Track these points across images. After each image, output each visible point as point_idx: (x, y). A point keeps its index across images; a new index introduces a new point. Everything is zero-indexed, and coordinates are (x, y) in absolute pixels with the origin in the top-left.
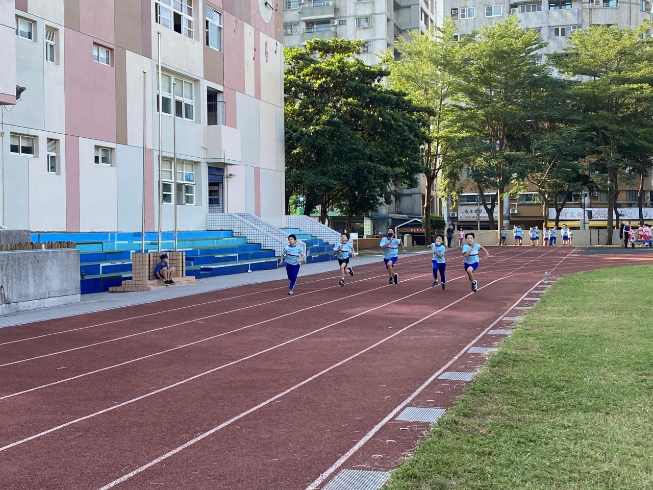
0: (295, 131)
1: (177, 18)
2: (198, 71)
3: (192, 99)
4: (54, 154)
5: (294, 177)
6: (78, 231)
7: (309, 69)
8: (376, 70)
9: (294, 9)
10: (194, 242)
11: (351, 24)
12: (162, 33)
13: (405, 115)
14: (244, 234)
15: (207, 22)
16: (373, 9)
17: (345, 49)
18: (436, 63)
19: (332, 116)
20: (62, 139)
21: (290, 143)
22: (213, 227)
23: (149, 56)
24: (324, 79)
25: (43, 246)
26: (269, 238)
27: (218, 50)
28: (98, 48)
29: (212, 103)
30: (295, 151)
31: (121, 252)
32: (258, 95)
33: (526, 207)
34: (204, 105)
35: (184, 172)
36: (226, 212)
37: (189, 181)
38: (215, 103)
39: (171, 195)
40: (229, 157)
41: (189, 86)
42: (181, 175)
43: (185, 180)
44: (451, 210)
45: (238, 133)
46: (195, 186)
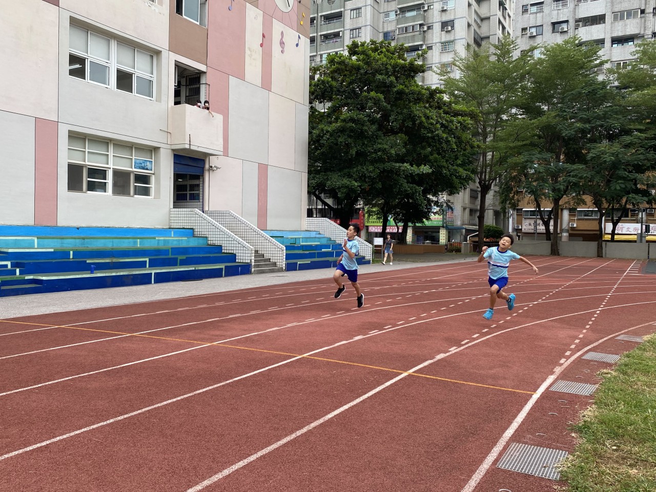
2: (159, 40)
3: (152, 74)
14: (205, 233)
22: (175, 224)
27: (197, 23)
32: (266, 84)
33: (584, 222)
34: (169, 81)
35: (134, 158)
36: (206, 208)
37: (144, 169)
38: (198, 86)
39: (105, 183)
40: (200, 144)
41: (148, 58)
42: (129, 161)
43: (135, 168)
44: (515, 223)
45: (219, 118)
46: (153, 176)
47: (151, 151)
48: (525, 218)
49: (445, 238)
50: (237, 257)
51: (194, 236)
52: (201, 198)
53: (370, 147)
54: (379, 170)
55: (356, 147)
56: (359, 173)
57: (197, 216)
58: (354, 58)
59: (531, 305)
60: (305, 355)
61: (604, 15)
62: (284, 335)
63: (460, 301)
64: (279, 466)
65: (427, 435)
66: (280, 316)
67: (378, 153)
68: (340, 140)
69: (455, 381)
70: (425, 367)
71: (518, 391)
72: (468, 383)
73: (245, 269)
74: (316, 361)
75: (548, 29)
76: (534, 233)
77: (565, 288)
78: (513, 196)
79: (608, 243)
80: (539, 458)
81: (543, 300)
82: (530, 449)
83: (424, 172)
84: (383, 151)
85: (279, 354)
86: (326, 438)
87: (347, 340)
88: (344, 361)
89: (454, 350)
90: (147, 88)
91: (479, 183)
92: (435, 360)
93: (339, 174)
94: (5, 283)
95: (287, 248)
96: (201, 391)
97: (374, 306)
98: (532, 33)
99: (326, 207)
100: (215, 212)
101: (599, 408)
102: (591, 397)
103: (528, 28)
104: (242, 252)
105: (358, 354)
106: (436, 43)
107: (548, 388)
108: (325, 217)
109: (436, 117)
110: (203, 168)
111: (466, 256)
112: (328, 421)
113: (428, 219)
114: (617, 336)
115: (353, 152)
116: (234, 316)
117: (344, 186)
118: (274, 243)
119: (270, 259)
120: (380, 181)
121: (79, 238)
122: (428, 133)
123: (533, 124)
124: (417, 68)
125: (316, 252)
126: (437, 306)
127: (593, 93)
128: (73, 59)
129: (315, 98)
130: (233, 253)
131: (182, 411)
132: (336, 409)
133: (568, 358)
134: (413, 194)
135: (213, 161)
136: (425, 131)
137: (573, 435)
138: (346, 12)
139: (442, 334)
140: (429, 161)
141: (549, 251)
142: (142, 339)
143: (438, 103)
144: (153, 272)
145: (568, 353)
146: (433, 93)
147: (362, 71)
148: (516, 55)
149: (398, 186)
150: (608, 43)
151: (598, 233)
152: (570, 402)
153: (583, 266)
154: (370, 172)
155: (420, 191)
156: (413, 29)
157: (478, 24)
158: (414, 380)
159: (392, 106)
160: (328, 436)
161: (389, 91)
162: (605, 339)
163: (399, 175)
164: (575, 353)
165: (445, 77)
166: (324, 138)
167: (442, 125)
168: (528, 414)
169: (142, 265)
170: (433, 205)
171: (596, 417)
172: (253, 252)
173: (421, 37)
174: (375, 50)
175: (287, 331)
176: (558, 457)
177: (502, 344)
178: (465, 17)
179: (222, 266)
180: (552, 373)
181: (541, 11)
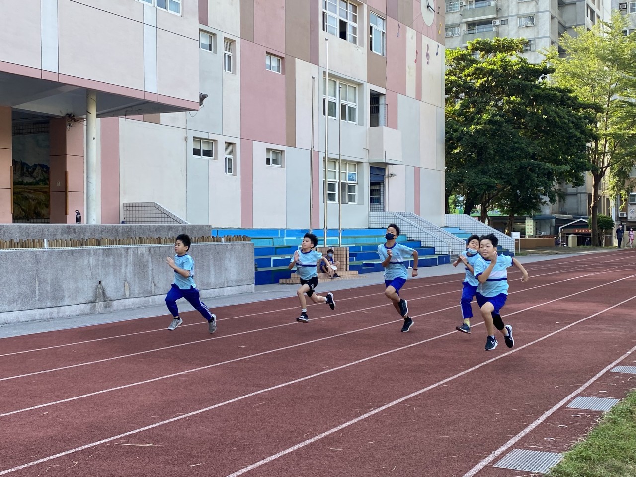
0: (456, 130)
1: (343, 25)
2: (361, 75)
3: (355, 102)
4: (230, 157)
5: (455, 176)
6: (251, 227)
7: (471, 69)
8: (540, 67)
9: (455, 11)
10: (357, 239)
11: (513, 23)
12: (329, 40)
13: (570, 112)
14: (404, 231)
15: (371, 28)
16: (537, 8)
17: (508, 47)
18: (604, 59)
19: (494, 115)
20: (238, 142)
21: (450, 143)
22: (374, 225)
23: (316, 62)
24: (486, 79)
25: (223, 239)
26: (429, 236)
27: (381, 54)
28: (271, 57)
29: (374, 105)
30: (456, 151)
31: (290, 247)
32: (419, 97)
34: (367, 108)
35: (347, 172)
36: (386, 210)
37: (352, 180)
38: (378, 105)
39: (334, 194)
40: (391, 157)
41: (353, 90)
42: (345, 175)
43: (348, 180)
46: (357, 186)
47: (355, 165)
48: (631, 204)
49: (532, 230)
50: (436, 250)
52: (382, 201)
54: (516, 167)
67: (516, 152)
73: (444, 260)
90: (354, 115)
104: (440, 245)
110: (384, 176)
118: (456, 238)
130: (432, 247)
135: (390, 170)
154: (508, 169)
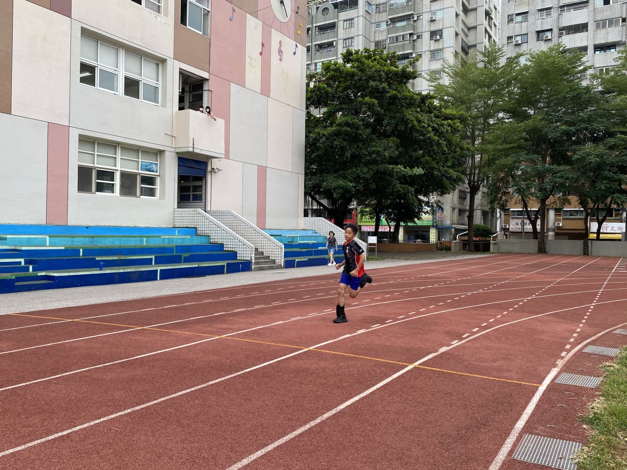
2: (165, 49)
3: (157, 81)
14: (208, 232)
22: (179, 223)
23: (66, 11)
26: (232, 237)
27: (200, 33)
33: (570, 221)
34: (174, 88)
35: (140, 160)
36: (208, 208)
37: (150, 171)
38: (201, 92)
39: (113, 184)
40: (203, 147)
41: (154, 66)
42: (135, 163)
43: (141, 170)
44: (503, 222)
45: (221, 122)
46: (158, 178)
47: (157, 154)
48: (512, 218)
49: (434, 237)
50: (238, 255)
51: (197, 235)
52: (203, 198)
53: (364, 149)
54: (373, 171)
55: (351, 149)
56: (354, 175)
57: (199, 215)
58: (349, 65)
59: (525, 301)
60: (311, 348)
61: (587, 24)
62: (289, 329)
63: (456, 296)
64: (296, 456)
65: (439, 426)
66: (283, 310)
67: (372, 155)
68: (335, 143)
69: (460, 373)
70: (430, 360)
71: (523, 383)
72: (474, 375)
73: (246, 266)
74: (322, 353)
75: (532, 37)
76: (521, 232)
77: (556, 284)
78: (501, 197)
79: (593, 241)
80: (553, 450)
81: (536, 295)
82: (543, 440)
83: (417, 173)
84: (377, 153)
85: (286, 347)
86: (340, 429)
87: (350, 334)
88: (349, 353)
89: (455, 343)
90: (153, 95)
91: (468, 184)
92: (439, 353)
93: (335, 175)
94: (18, 279)
95: (286, 246)
96: (213, 382)
97: (373, 301)
98: (517, 41)
99: (321, 207)
100: (216, 212)
101: (607, 400)
102: (597, 389)
103: (514, 37)
104: (243, 249)
105: (363, 347)
106: (425, 51)
107: (553, 381)
108: (320, 216)
109: (428, 120)
110: (205, 171)
111: (456, 254)
112: (340, 412)
113: (419, 219)
114: (614, 330)
115: (348, 154)
116: (240, 310)
117: (339, 187)
118: (273, 241)
119: (269, 257)
120: (373, 182)
121: (88, 237)
122: (420, 135)
123: (520, 127)
124: (409, 75)
125: (313, 249)
126: (435, 301)
127: (577, 97)
128: (84, 67)
129: (311, 104)
130: (234, 251)
131: (197, 402)
132: (347, 400)
133: (568, 351)
134: (406, 194)
135: (215, 164)
136: (416, 134)
137: (585, 426)
138: (339, 23)
139: (443, 328)
140: (421, 163)
141: (537, 249)
142: (153, 332)
143: (429, 107)
144: (159, 269)
145: (568, 347)
146: (424, 99)
147: (356, 78)
148: (502, 62)
149: (391, 187)
150: (591, 50)
151: (584, 232)
152: (577, 394)
153: (572, 264)
154: (365, 173)
155: (412, 191)
156: (403, 39)
157: (465, 33)
158: (420, 373)
159: (385, 111)
160: (342, 426)
161: (382, 97)
162: (603, 333)
163: (392, 176)
164: (575, 347)
165: (435, 83)
166: (320, 141)
167: (434, 129)
168: (537, 405)
169: (148, 262)
170: (424, 205)
171: (605, 409)
172: (254, 249)
173: (410, 46)
174: (369, 57)
175: (292, 324)
176: (573, 449)
177: (502, 337)
178: (452, 27)
179: (224, 263)
180: (555, 366)
181: (526, 20)
